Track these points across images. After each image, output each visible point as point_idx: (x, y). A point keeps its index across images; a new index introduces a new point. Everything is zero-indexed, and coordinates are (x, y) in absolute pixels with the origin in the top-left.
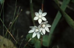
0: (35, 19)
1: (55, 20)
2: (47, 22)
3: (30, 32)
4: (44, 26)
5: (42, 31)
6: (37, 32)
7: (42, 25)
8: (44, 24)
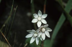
0: (34, 21)
1: (58, 23)
2: (48, 25)
3: (28, 36)
4: (44, 30)
5: (41, 36)
6: (36, 37)
7: (42, 29)
8: (43, 27)
